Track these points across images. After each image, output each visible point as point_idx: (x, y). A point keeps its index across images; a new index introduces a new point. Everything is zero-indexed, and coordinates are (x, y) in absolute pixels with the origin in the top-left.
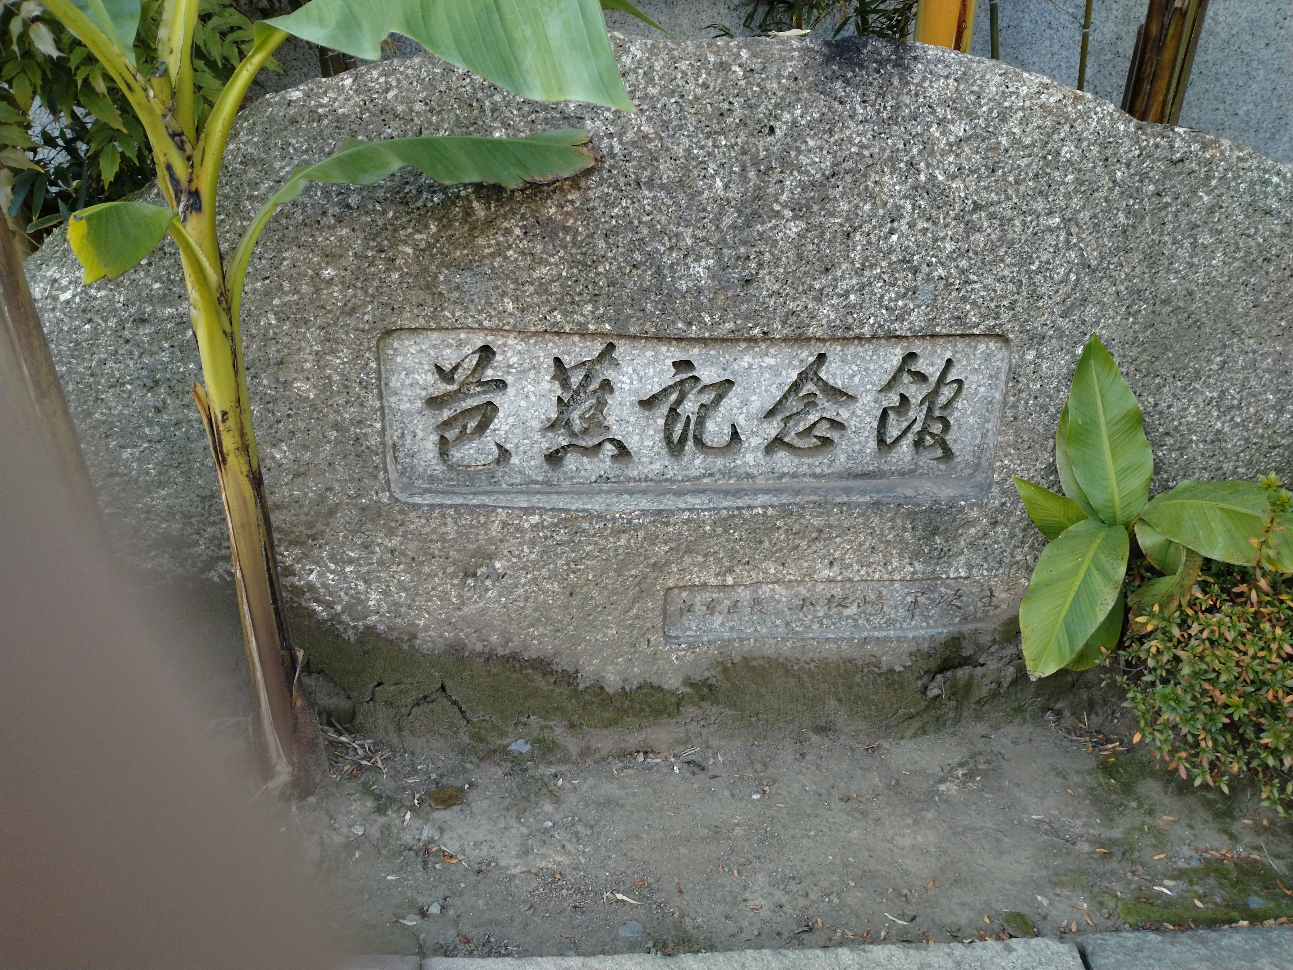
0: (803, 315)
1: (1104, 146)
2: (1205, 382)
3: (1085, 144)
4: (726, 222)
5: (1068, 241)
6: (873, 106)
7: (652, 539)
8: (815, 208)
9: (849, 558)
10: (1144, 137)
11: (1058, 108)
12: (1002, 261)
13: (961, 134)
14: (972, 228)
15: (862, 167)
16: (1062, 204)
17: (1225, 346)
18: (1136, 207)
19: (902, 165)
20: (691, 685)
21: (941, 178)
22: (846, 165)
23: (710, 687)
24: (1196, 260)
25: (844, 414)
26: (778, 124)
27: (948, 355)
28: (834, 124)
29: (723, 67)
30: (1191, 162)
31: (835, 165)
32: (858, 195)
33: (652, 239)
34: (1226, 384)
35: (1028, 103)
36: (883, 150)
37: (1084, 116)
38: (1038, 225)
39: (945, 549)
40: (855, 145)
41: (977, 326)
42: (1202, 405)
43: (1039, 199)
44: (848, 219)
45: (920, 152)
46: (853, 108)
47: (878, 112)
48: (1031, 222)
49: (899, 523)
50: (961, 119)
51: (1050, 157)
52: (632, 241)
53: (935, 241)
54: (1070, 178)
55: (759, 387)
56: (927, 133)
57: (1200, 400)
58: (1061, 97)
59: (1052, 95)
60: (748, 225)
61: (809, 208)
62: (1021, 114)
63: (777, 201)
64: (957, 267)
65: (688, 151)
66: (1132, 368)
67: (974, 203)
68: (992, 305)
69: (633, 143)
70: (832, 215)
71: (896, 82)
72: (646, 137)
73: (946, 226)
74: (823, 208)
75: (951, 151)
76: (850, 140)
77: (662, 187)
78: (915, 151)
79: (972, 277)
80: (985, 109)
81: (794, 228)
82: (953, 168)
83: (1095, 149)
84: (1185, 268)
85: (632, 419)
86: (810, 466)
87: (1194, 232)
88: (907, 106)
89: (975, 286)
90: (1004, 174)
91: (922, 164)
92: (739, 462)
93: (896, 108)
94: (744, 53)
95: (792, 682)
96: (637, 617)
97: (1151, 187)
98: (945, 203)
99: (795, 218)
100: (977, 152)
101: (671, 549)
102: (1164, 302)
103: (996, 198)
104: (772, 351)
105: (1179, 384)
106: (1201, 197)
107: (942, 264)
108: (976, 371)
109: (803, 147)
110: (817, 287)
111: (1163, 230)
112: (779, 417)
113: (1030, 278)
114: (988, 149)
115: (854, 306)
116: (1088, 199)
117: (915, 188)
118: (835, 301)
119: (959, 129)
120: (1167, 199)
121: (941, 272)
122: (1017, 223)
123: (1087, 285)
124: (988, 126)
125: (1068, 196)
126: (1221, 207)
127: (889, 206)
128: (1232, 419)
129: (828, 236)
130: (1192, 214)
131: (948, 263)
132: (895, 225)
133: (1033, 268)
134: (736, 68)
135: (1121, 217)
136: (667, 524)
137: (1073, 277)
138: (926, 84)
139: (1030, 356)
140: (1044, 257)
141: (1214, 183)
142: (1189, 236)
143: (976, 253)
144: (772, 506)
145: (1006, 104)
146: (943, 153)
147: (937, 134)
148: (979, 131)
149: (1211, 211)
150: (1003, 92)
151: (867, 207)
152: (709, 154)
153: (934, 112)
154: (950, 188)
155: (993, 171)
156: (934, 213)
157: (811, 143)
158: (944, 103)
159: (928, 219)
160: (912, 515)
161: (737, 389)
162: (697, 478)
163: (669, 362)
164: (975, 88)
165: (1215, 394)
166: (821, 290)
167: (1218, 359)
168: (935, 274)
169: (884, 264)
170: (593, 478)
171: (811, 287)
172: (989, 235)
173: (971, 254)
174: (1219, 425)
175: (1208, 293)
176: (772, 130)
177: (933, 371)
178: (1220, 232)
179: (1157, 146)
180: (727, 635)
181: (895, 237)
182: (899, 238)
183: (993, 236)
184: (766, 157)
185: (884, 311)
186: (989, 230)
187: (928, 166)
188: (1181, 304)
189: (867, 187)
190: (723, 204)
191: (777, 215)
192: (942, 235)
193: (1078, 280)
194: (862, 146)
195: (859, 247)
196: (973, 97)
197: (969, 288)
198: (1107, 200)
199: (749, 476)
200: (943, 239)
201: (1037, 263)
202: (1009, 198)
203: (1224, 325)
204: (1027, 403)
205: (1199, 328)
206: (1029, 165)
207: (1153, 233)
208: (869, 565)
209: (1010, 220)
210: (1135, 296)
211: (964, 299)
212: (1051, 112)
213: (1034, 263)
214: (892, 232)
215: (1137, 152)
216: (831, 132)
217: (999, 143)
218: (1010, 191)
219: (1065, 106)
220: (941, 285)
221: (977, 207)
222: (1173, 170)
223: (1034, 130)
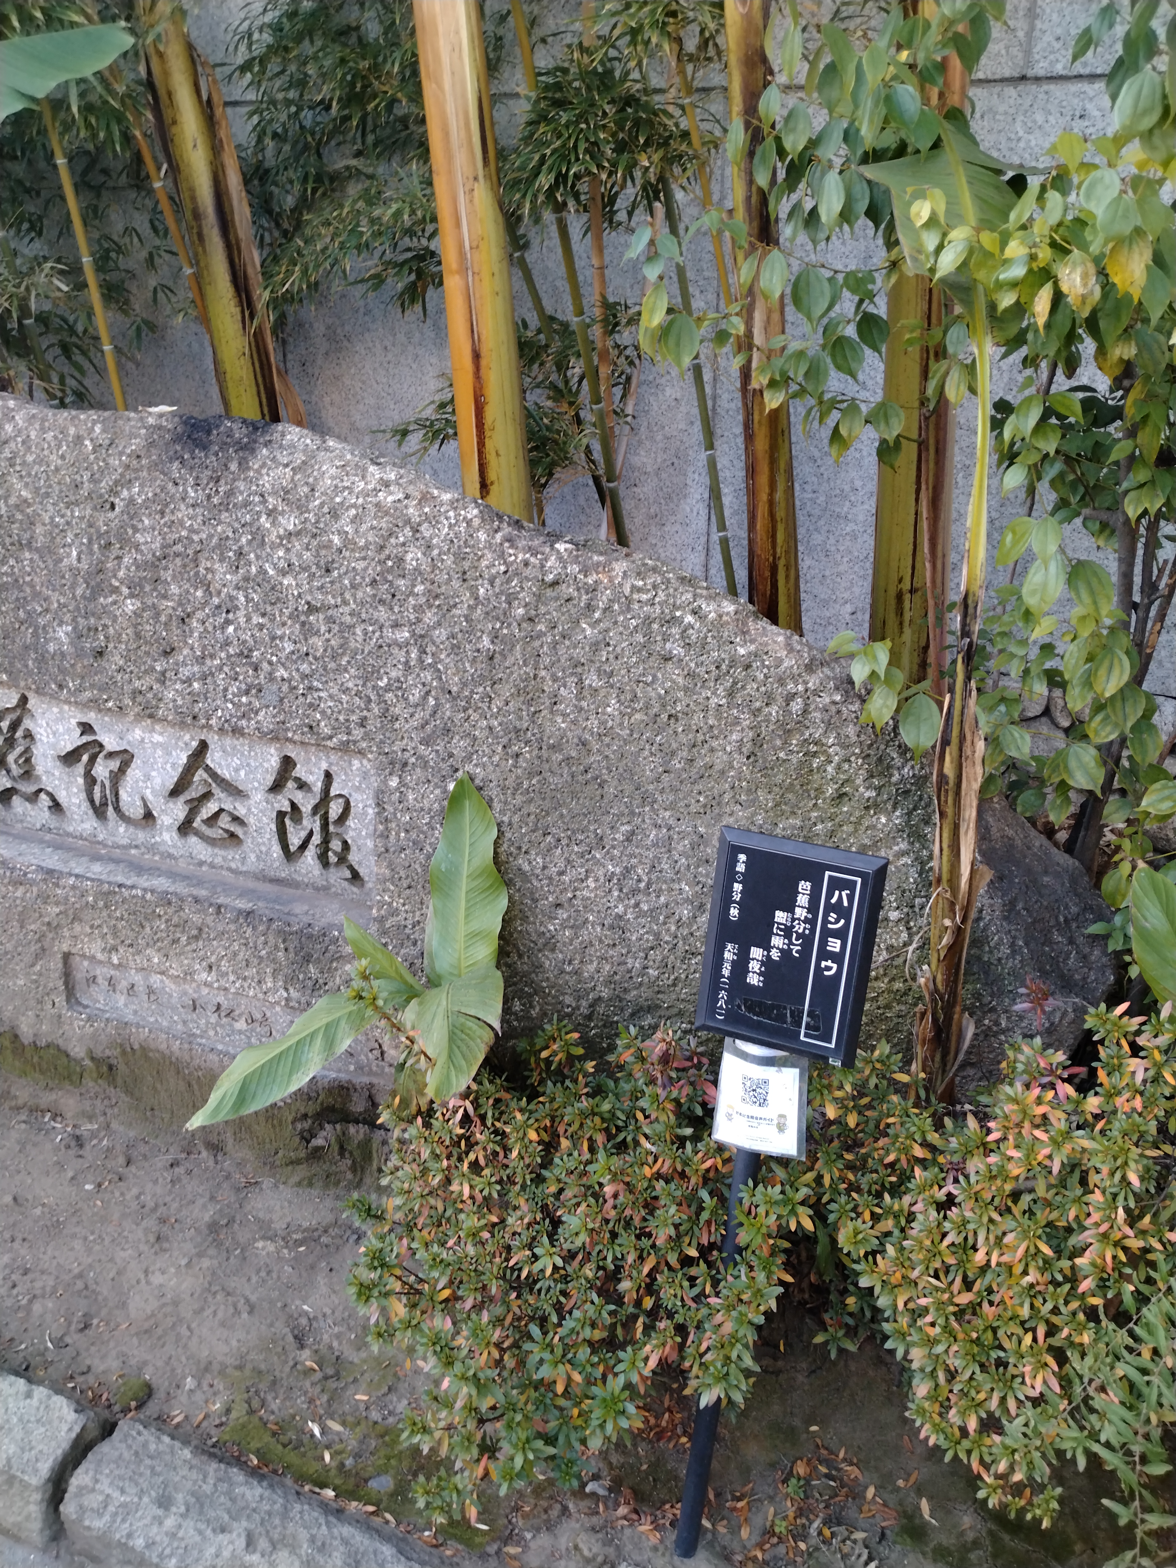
0: (150, 695)
1: (460, 558)
2: (608, 852)
3: (436, 552)
4: (79, 592)
5: (421, 661)
6: (204, 490)
7: (45, 898)
8: (147, 588)
9: (224, 965)
10: (511, 551)
11: (396, 509)
12: (346, 670)
13: (291, 527)
14: (308, 630)
15: (190, 552)
16: (412, 617)
17: (632, 813)
18: (505, 631)
19: (231, 554)
20: (92, 1059)
21: (271, 572)
22: (179, 548)
23: (110, 1067)
24: (584, 704)
25: (241, 811)
26: (117, 501)
27: (324, 766)
28: (167, 505)
29: (79, 439)
30: (569, 586)
31: (163, 547)
32: (188, 580)
33: (33, 599)
34: (634, 861)
35: (361, 501)
36: (211, 536)
37: (432, 520)
38: (381, 637)
39: (321, 981)
40: (184, 528)
41: (330, 738)
42: (602, 880)
43: (381, 608)
44: (180, 604)
45: (249, 542)
46: (185, 491)
47: (209, 497)
48: (374, 632)
49: (272, 940)
50: (292, 511)
51: (390, 563)
52: (17, 599)
53: (273, 638)
54: (419, 589)
55: (156, 763)
56: (257, 524)
57: (601, 873)
58: (401, 496)
59: (391, 493)
60: (93, 598)
61: (142, 588)
62: (353, 512)
63: (115, 576)
64: (298, 670)
65: (52, 518)
66: (516, 818)
67: (308, 603)
68: (341, 718)
69: (17, 506)
70: (165, 597)
71: (233, 466)
72: (25, 501)
73: (284, 624)
74: (155, 589)
75: (281, 544)
76: (181, 523)
77: (37, 550)
78: (244, 540)
79: (315, 684)
80: (317, 503)
81: (130, 606)
82: (282, 564)
83: (449, 560)
84: (573, 712)
85: (57, 773)
86: (224, 859)
87: (579, 670)
88: (241, 493)
89: (322, 694)
90: (340, 576)
91: (252, 555)
92: (158, 839)
93: (230, 494)
94: (98, 429)
95: (182, 1086)
96: (40, 974)
97: (521, 611)
98: (278, 599)
99: (132, 596)
100: (308, 549)
101: (61, 913)
102: (552, 747)
103: (333, 602)
104: (157, 727)
105: (576, 849)
106: (584, 630)
107: (283, 665)
108: (358, 789)
109: (140, 526)
110: (158, 668)
111: (537, 663)
112: (182, 799)
113: (379, 695)
114: (320, 547)
115: (198, 694)
116: (444, 616)
117: (246, 579)
118: (178, 686)
119: (290, 522)
120: (541, 627)
121: (281, 672)
122: (358, 631)
123: (448, 713)
124: (317, 522)
125: (418, 609)
126: (608, 645)
127: (223, 595)
128: (637, 905)
129: (163, 618)
130: (575, 647)
131: (288, 664)
132: (231, 616)
133: (381, 684)
134: (87, 442)
135: (486, 642)
136: (57, 885)
137: (431, 701)
138: (264, 471)
139: (394, 782)
140: (393, 674)
141: (597, 615)
142: (572, 674)
143: (316, 659)
144: (153, 892)
145: (338, 500)
146: (274, 547)
147: (268, 525)
148: (309, 526)
149: (596, 647)
150: (336, 487)
151: (199, 593)
152: (68, 523)
153: (264, 501)
154: (281, 584)
155: (328, 571)
156: (269, 608)
157: (147, 522)
158: (275, 493)
159: (263, 615)
160: (285, 936)
161: (137, 762)
162: (124, 847)
163: (74, 722)
164: (311, 480)
165: (618, 870)
166: (163, 673)
167: (624, 828)
168: (278, 674)
169: (223, 655)
170: (38, 826)
171: (153, 669)
172: (328, 640)
173: (311, 658)
174: (620, 909)
175: (608, 745)
176: (113, 506)
177: (316, 781)
178: (611, 675)
179: (526, 564)
180: (130, 1018)
181: (231, 629)
182: (235, 630)
183: (333, 642)
184: (107, 532)
185: (230, 706)
186: (327, 636)
187: (258, 557)
188: (574, 754)
189: (197, 574)
190: (75, 572)
191: (116, 590)
192: (279, 633)
193: (437, 705)
194: (192, 530)
195: (196, 634)
196: (306, 489)
197: (316, 695)
198: (467, 618)
199: (170, 856)
200: (281, 638)
201: (385, 680)
202: (345, 603)
203: (632, 788)
204: (398, 834)
205: (601, 786)
206: (365, 569)
207: (525, 664)
208: (245, 979)
209: (349, 627)
210: (513, 735)
211: (313, 707)
212: (387, 513)
213: (381, 679)
214: (228, 622)
215: (503, 568)
216: (162, 513)
217: (331, 541)
218: (348, 596)
219: (406, 507)
220: (285, 688)
221: (312, 609)
222: (549, 592)
223: (368, 530)
